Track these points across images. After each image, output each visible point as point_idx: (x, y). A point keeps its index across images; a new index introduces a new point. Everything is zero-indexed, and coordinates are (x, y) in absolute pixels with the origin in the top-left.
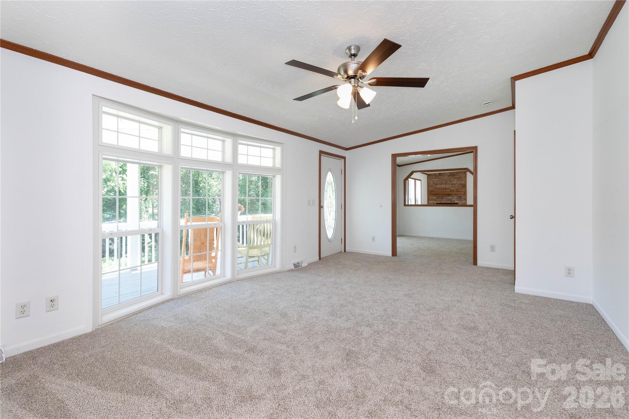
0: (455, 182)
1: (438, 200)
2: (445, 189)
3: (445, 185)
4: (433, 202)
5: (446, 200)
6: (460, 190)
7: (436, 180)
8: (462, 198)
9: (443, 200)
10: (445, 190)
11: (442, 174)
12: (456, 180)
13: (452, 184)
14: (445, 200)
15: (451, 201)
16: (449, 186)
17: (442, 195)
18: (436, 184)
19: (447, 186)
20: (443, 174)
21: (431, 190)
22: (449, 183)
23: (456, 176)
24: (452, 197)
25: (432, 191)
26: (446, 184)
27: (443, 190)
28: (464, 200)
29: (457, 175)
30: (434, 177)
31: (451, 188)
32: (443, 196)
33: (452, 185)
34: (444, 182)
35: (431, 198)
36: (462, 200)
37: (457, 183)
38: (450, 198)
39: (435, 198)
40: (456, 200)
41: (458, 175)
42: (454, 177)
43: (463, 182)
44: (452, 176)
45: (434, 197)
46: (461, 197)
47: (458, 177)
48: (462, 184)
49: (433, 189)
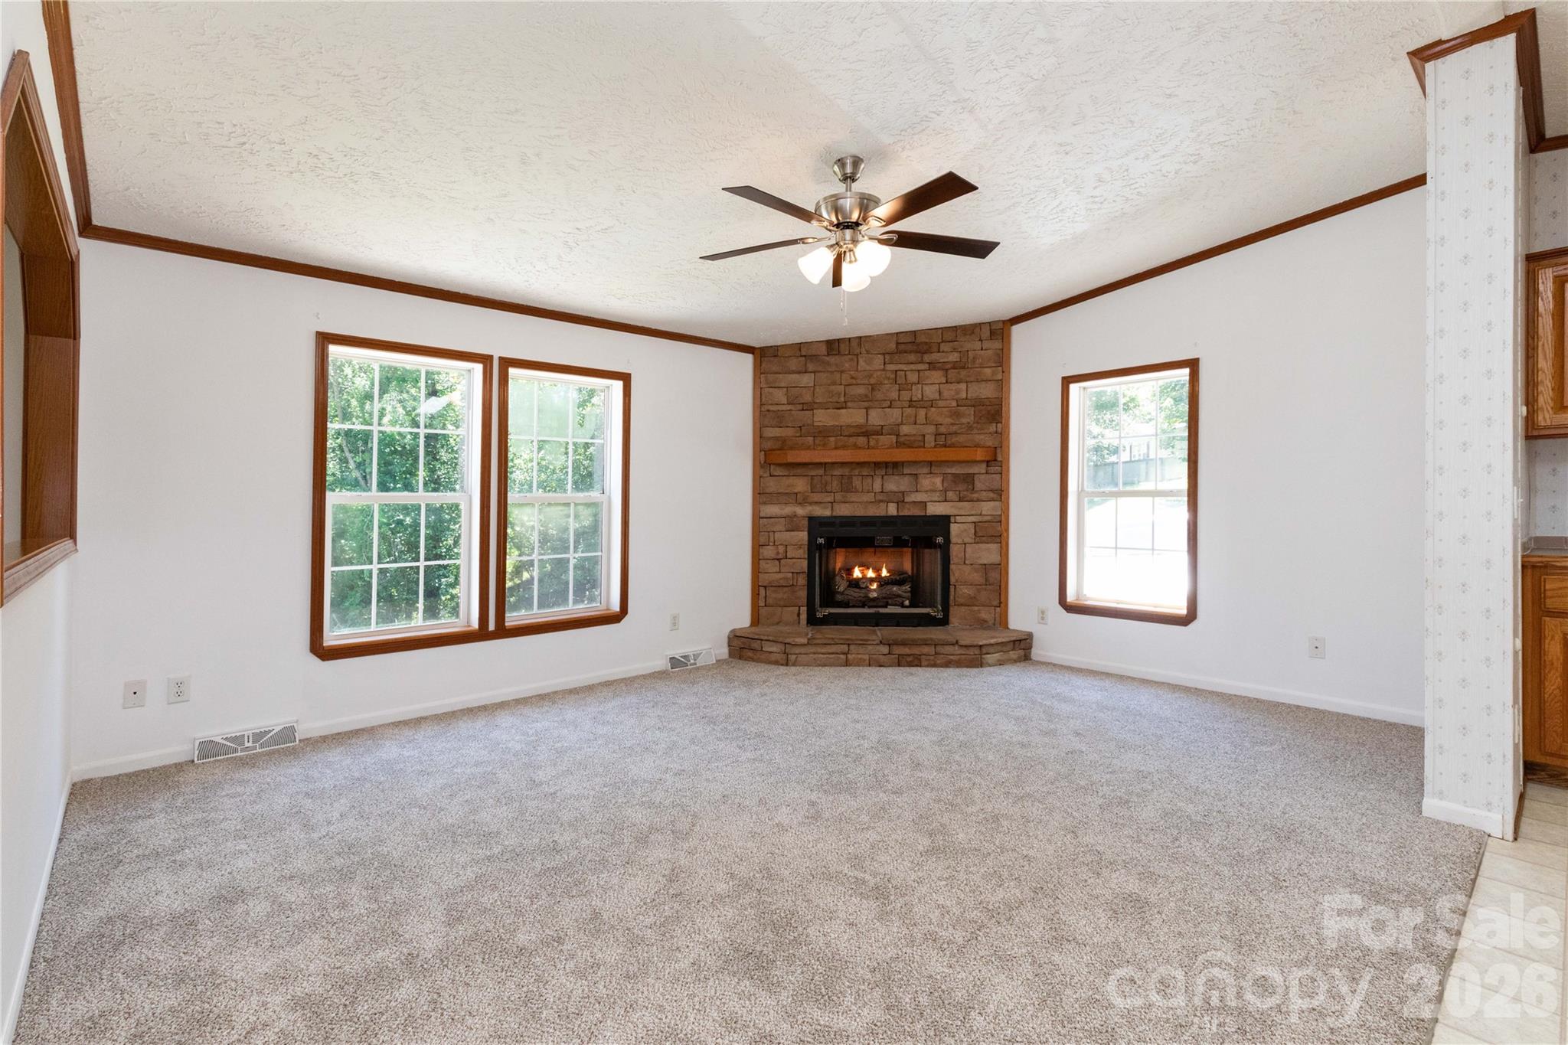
0: (930, 392)
1: (816, 497)
2: (867, 434)
3: (867, 409)
4: (788, 510)
5: (870, 497)
6: (961, 439)
7: (807, 380)
8: (978, 485)
9: (853, 497)
10: (862, 440)
11: (843, 347)
12: (937, 376)
13: (912, 404)
14: (866, 498)
15: (900, 503)
16: (895, 415)
17: (846, 471)
18: (808, 407)
19: (876, 418)
20: (854, 344)
21: (776, 439)
22: (894, 395)
23: (935, 356)
24: (906, 479)
25: (783, 445)
26: (868, 402)
27: (852, 440)
28: (991, 495)
29: (944, 347)
30: (794, 364)
31: (905, 429)
32: (850, 477)
33: (909, 411)
34: (861, 390)
35: (772, 485)
36: (975, 496)
37: (946, 394)
38: (893, 484)
39: (800, 485)
40: (936, 497)
41: (954, 350)
42: (927, 358)
43: (986, 391)
44: (912, 357)
45: (791, 480)
46: (969, 479)
47: (954, 357)
48: (977, 403)
49: (789, 432)
